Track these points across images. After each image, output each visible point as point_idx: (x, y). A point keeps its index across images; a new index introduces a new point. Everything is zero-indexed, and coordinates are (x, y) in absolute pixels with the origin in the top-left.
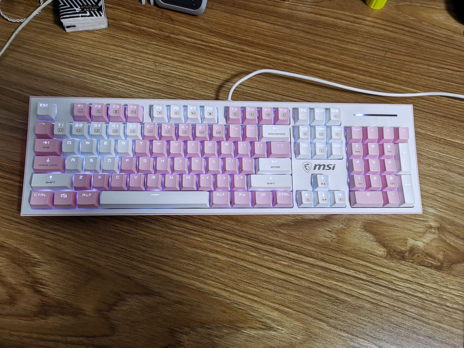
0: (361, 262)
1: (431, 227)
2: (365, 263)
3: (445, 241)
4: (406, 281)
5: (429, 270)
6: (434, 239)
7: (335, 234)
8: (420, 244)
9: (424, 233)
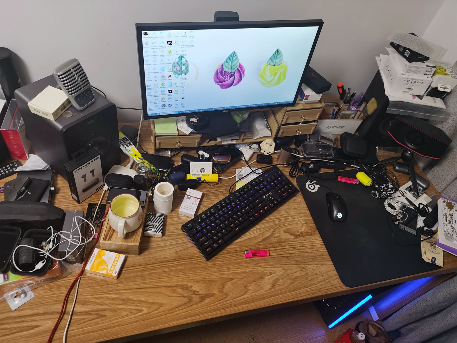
0: (289, 243)
1: (303, 224)
2: (290, 243)
3: (309, 226)
4: (304, 242)
5: (309, 236)
6: (306, 227)
7: (277, 238)
8: (303, 230)
9: (302, 226)
